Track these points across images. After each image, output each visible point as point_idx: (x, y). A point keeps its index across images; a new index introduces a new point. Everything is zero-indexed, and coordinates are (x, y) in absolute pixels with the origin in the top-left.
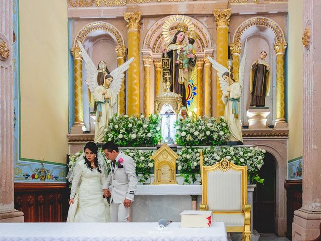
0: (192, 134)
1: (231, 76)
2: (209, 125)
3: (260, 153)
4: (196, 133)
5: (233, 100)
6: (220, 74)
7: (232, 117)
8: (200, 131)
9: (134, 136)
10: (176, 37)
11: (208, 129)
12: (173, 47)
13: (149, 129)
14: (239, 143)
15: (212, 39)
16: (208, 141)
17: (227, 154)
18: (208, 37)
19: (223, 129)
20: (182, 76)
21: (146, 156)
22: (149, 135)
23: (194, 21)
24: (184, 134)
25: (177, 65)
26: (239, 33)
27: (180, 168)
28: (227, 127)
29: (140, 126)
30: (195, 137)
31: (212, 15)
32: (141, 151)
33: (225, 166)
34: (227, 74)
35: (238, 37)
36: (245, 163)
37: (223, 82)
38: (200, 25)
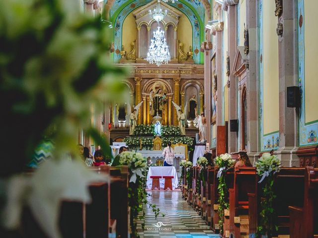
0: (167, 133)
1: (181, 111)
2: (173, 129)
3: (192, 140)
4: (169, 132)
5: (182, 120)
6: (177, 111)
7: (182, 126)
8: (170, 131)
9: (146, 133)
10: (158, 91)
11: (173, 131)
12: (157, 95)
13: (151, 130)
14: (185, 136)
15: (172, 89)
16: (173, 135)
17: (180, 140)
18: (170, 88)
19: (178, 131)
20: (161, 108)
21: (151, 140)
22: (152, 133)
23: (165, 81)
24: (164, 132)
25: (159, 103)
26: (184, 86)
27: (163, 145)
28: (180, 130)
29: (148, 129)
30: (168, 134)
31: (172, 79)
32: (148, 139)
33: (180, 145)
34: (179, 110)
35: (183, 88)
36: (187, 143)
37: (178, 113)
38: (167, 83)
